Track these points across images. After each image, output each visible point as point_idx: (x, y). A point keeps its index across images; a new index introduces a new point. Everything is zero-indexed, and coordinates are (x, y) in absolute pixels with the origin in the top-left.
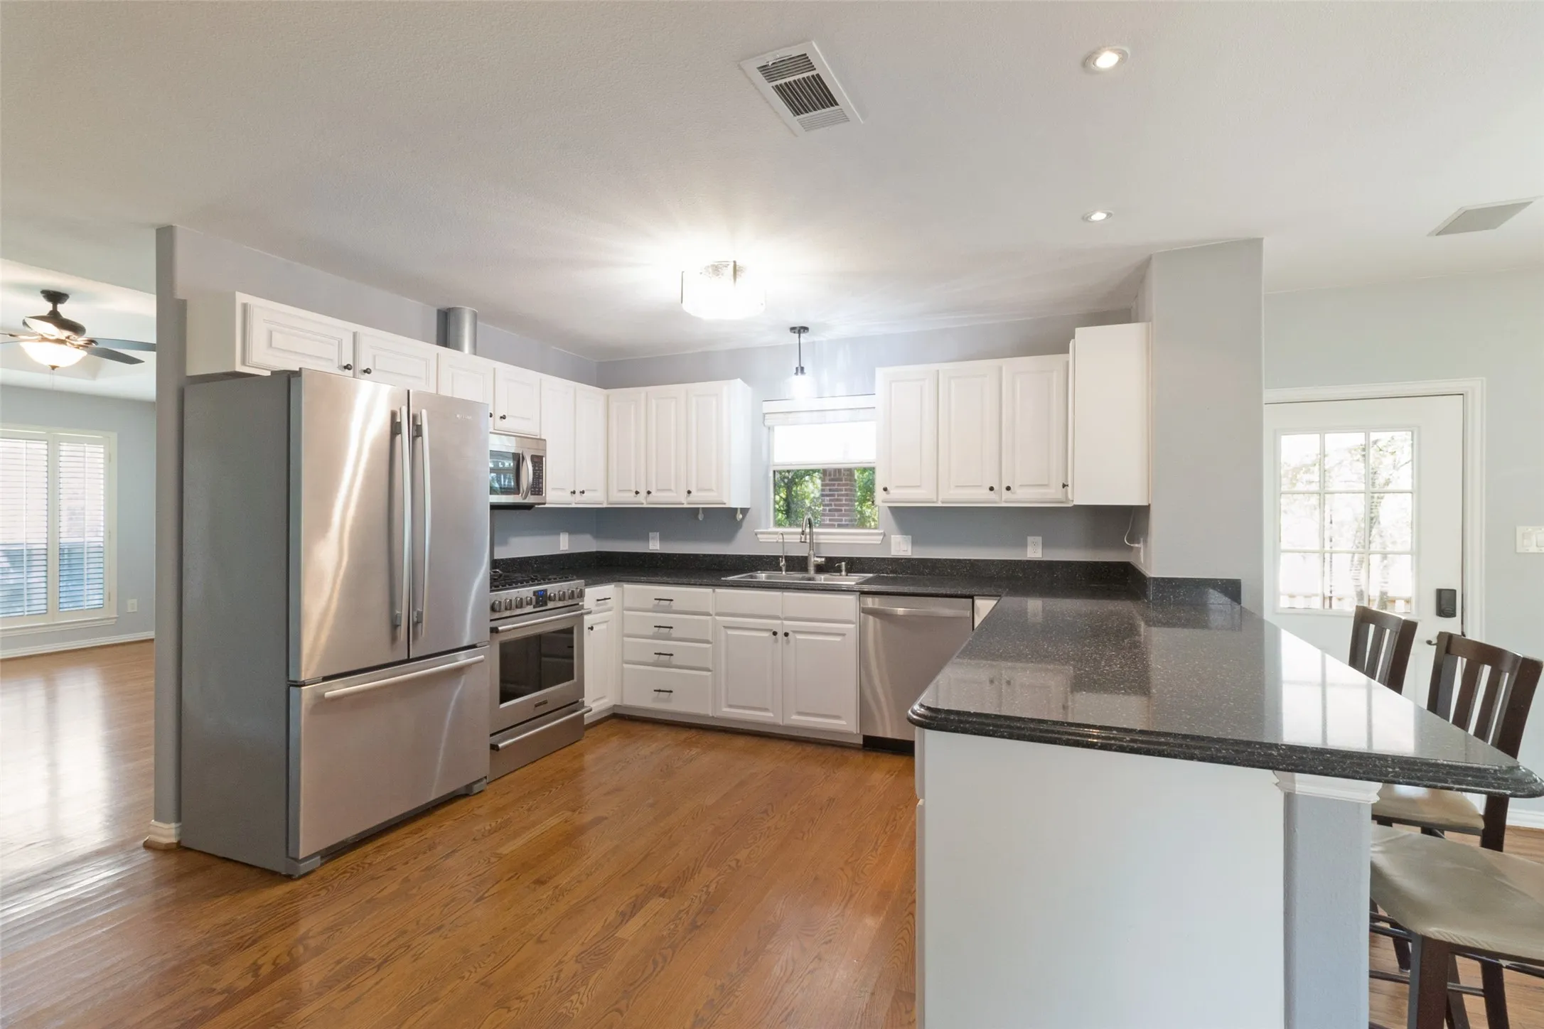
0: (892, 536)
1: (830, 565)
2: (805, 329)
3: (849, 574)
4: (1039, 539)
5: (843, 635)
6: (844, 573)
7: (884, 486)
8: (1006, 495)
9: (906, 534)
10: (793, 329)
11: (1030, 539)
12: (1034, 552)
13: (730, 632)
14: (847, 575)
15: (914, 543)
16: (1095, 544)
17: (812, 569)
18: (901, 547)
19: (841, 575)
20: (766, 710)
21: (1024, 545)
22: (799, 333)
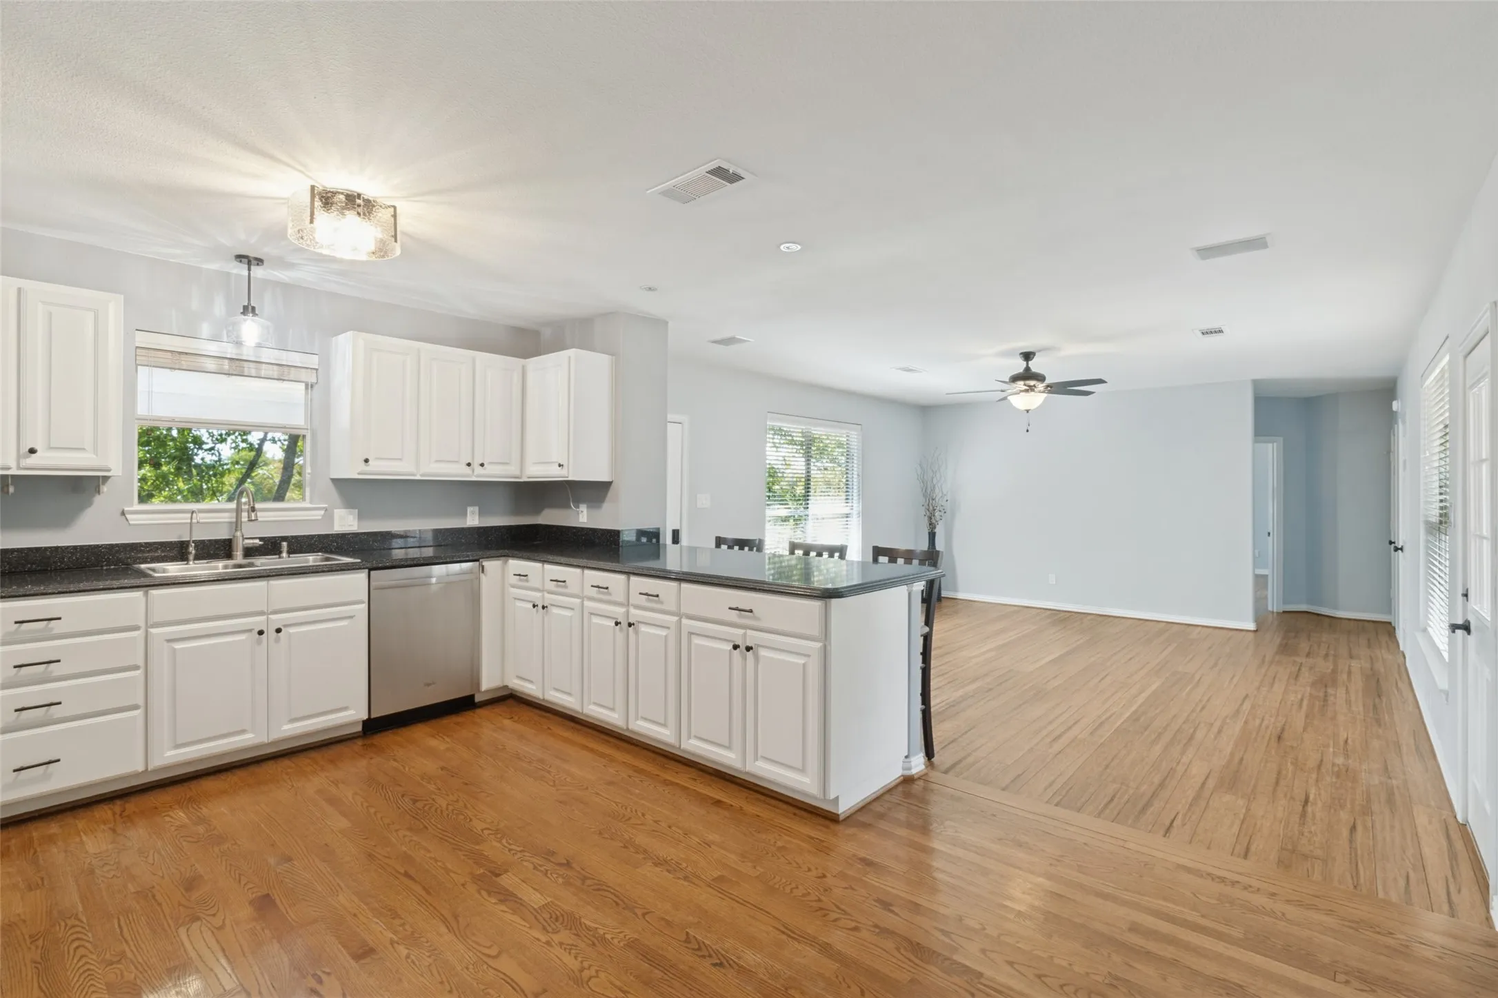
0: (335, 510)
1: (271, 546)
2: (259, 261)
3: (291, 555)
4: (476, 509)
5: (351, 617)
6: (284, 555)
7: (365, 458)
8: (479, 470)
9: (353, 508)
10: (240, 257)
11: (470, 509)
12: (473, 519)
13: (178, 646)
14: (289, 557)
15: (361, 517)
16: (517, 512)
17: (239, 553)
18: (346, 522)
19: (280, 558)
20: (243, 732)
21: (464, 514)
22: (249, 263)
